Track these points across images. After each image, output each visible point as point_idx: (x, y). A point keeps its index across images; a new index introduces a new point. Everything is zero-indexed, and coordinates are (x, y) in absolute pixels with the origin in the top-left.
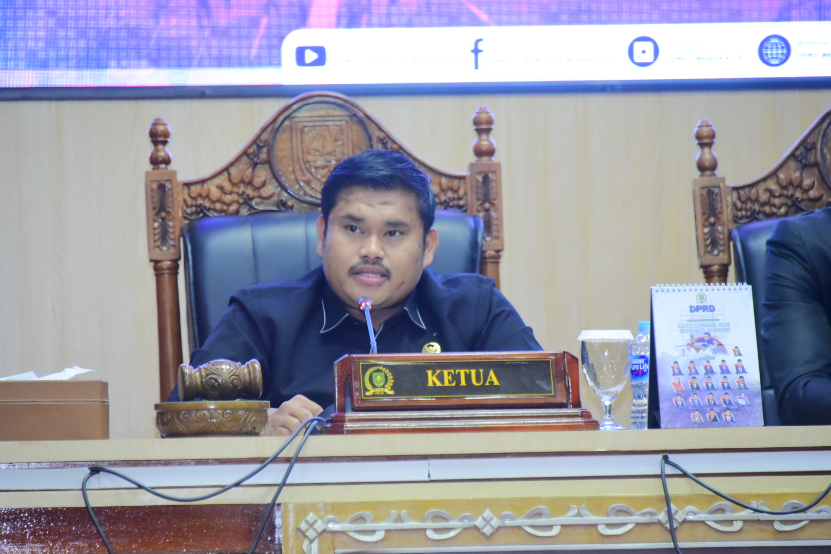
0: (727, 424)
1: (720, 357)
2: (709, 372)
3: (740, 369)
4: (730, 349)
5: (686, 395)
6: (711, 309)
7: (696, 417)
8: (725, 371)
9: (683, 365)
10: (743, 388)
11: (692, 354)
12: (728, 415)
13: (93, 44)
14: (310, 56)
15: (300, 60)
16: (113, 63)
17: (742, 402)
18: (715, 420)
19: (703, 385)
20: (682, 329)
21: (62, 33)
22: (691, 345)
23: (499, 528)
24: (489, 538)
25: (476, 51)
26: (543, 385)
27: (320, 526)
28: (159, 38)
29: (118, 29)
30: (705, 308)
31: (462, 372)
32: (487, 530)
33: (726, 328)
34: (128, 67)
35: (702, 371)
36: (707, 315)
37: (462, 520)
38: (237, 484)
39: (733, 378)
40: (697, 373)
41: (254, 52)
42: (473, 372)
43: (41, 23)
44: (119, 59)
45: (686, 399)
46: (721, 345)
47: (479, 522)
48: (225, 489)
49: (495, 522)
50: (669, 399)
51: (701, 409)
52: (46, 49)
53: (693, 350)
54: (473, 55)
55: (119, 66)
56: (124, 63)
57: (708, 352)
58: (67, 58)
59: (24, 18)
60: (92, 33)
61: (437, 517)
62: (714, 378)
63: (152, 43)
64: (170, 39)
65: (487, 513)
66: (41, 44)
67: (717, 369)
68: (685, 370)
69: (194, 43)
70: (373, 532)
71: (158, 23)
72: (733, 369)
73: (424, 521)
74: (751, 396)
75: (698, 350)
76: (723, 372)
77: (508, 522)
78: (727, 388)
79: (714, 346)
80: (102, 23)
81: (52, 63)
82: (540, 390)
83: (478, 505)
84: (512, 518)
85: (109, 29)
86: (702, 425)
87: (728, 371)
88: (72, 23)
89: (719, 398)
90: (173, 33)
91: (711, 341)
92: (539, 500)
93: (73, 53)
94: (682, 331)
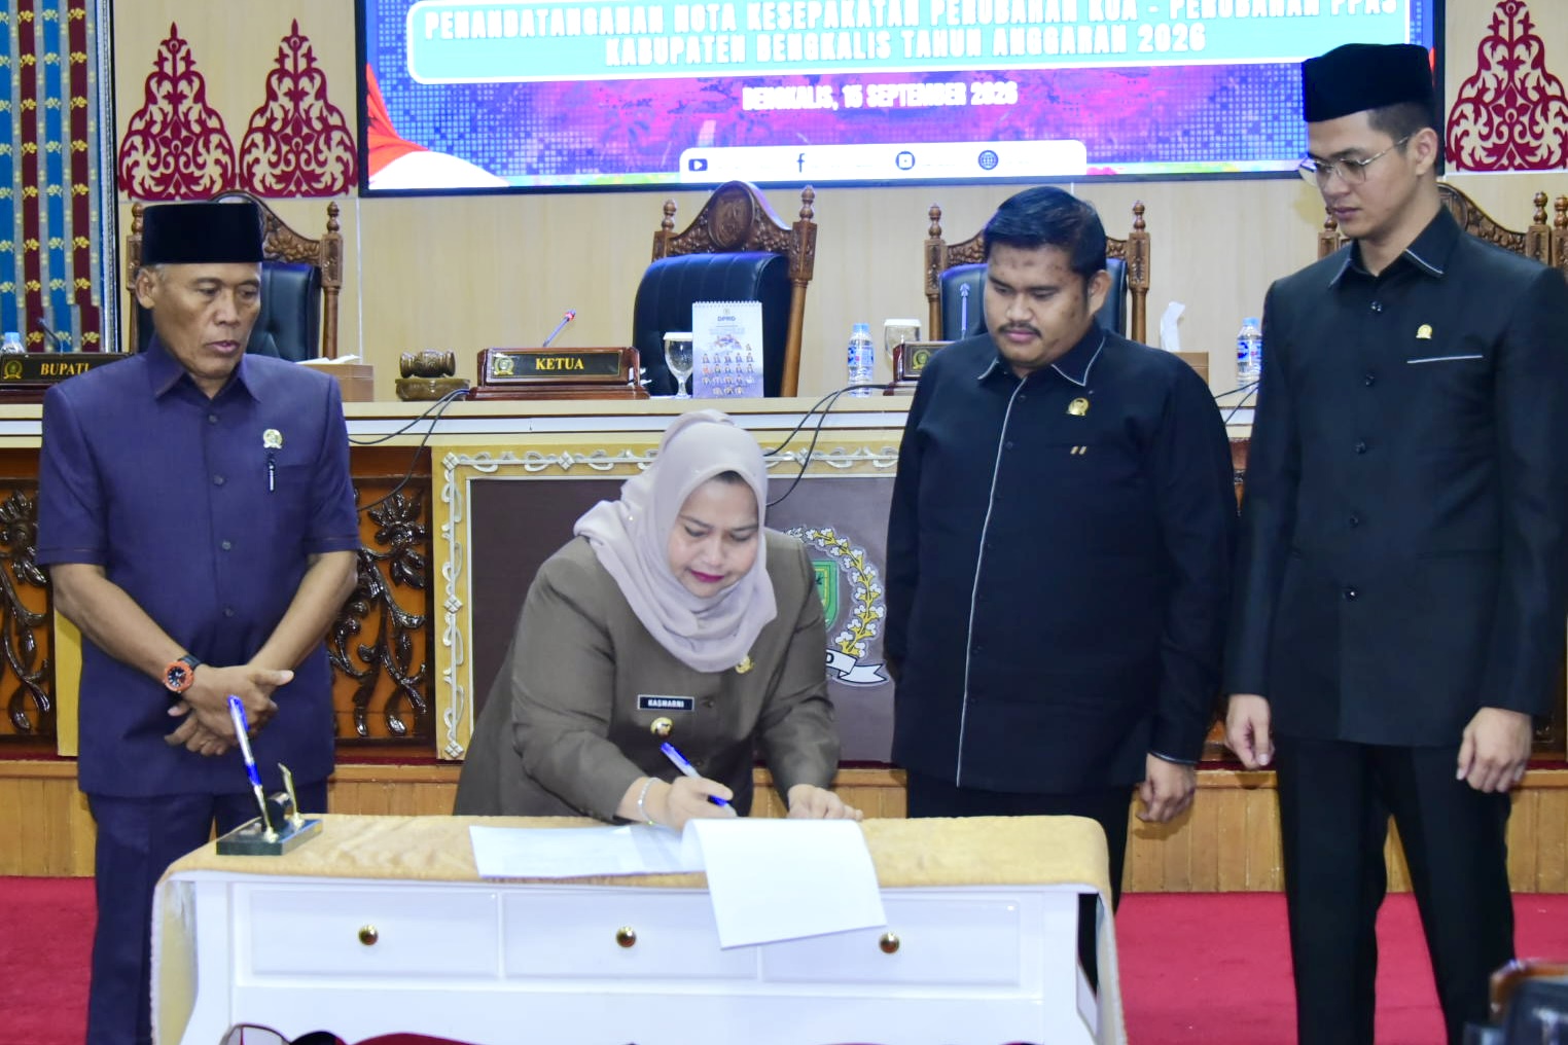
0: (739, 396)
1: (736, 351)
2: (728, 361)
3: (750, 359)
4: (743, 345)
5: (711, 376)
6: (732, 319)
7: (717, 391)
8: (739, 360)
9: (710, 357)
10: (751, 372)
11: (718, 349)
12: (739, 390)
13: (566, 159)
14: (698, 165)
15: (692, 167)
16: (578, 171)
17: (749, 381)
18: (730, 393)
19: (723, 370)
20: (712, 332)
21: (547, 153)
22: (717, 343)
23: (572, 465)
24: (566, 471)
25: (800, 161)
26: (614, 370)
27: (456, 461)
28: (605, 155)
29: (581, 150)
30: (728, 318)
31: (560, 360)
32: (566, 466)
33: (742, 331)
34: (586, 173)
35: (723, 360)
36: (730, 323)
37: (548, 458)
38: (399, 433)
39: (744, 366)
40: (719, 362)
41: (663, 162)
42: (567, 360)
43: (535, 147)
44: (581, 169)
45: (711, 378)
46: (737, 343)
47: (560, 461)
48: (391, 436)
49: (571, 461)
50: (700, 379)
51: (721, 386)
52: (538, 163)
53: (718, 346)
54: (798, 164)
55: (581, 173)
56: (584, 170)
57: (729, 347)
58: (551, 168)
59: (525, 144)
60: (565, 153)
61: (532, 457)
62: (731, 365)
63: (601, 158)
64: (612, 155)
65: (566, 454)
66: (535, 159)
67: (733, 359)
68: (711, 360)
69: (626, 158)
70: (490, 466)
71: (605, 145)
72: (744, 359)
73: (523, 459)
74: (756, 377)
75: (721, 346)
76: (737, 361)
77: (581, 461)
78: (740, 372)
79: (733, 343)
80: (572, 147)
81: (541, 171)
82: (610, 372)
83: (559, 449)
84: (581, 458)
85: (575, 150)
86: (720, 397)
87: (741, 361)
88: (553, 147)
89: (734, 379)
90: (614, 152)
91: (731, 341)
92: (601, 446)
93: (553, 165)
94: (712, 334)
